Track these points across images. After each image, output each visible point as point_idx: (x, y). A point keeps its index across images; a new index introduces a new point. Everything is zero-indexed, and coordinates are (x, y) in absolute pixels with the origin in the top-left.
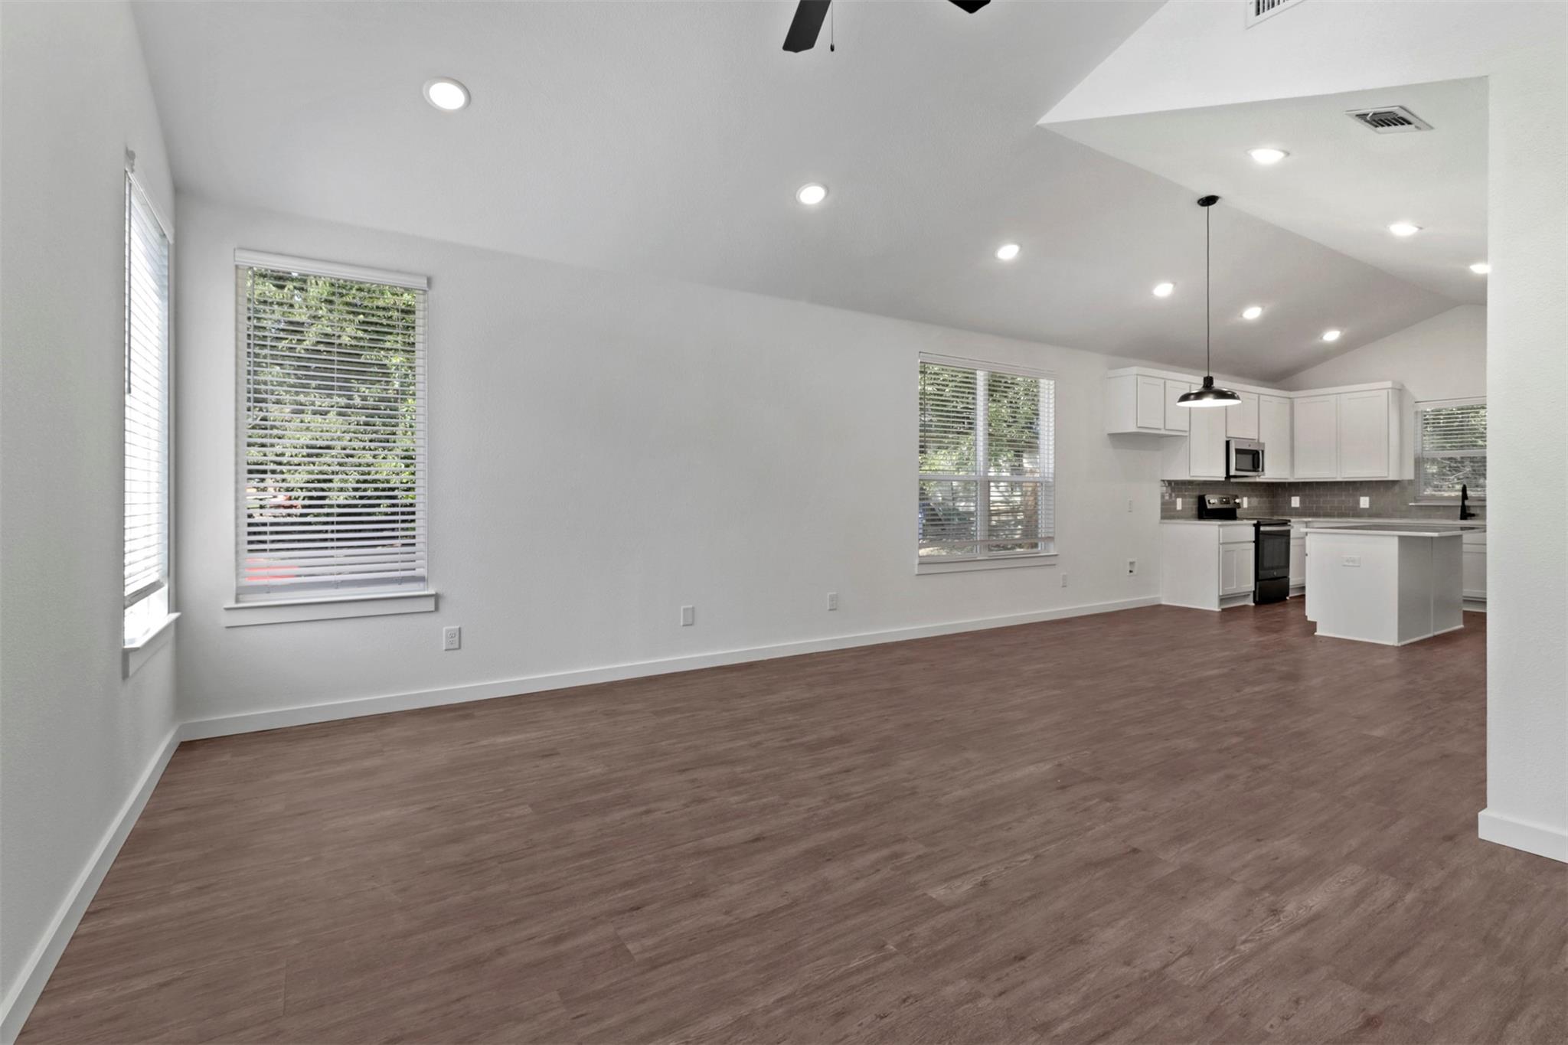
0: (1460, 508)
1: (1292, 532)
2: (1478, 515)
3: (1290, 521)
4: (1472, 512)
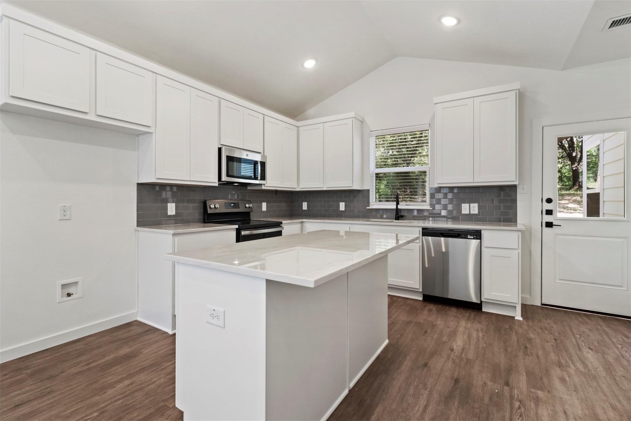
0: (395, 211)
1: (283, 231)
2: (405, 216)
3: (281, 223)
4: (402, 214)
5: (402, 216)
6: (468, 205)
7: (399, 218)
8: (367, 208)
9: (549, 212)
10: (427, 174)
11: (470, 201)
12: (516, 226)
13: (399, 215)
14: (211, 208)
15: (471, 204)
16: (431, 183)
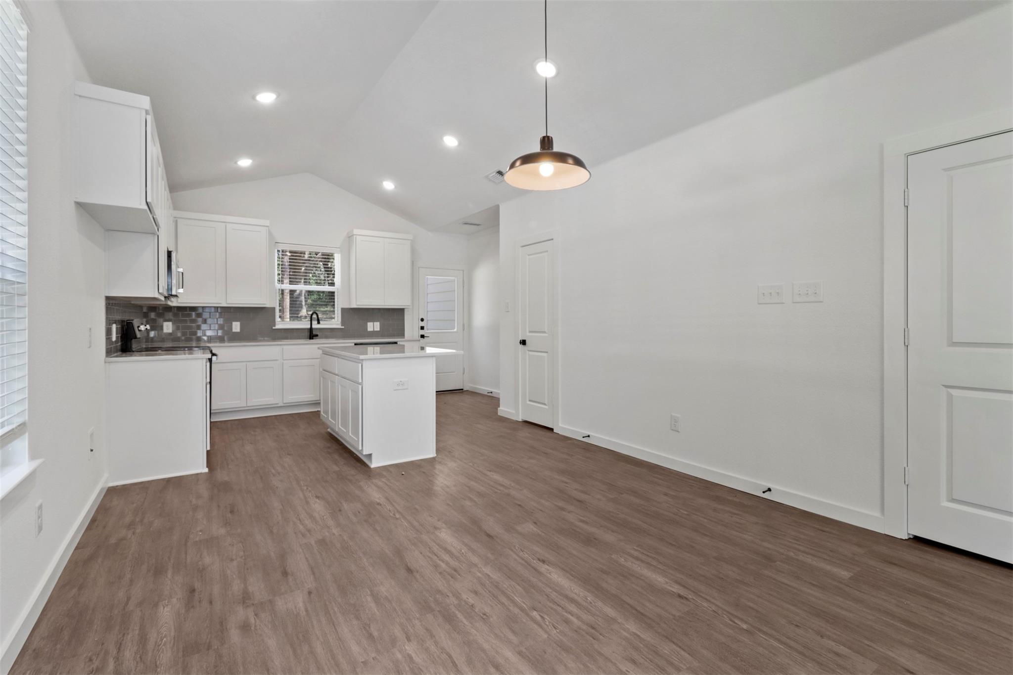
5: (317, 336)
6: (372, 323)
7: (314, 338)
8: (274, 328)
9: (422, 328)
10: (336, 294)
11: (373, 321)
12: (404, 338)
13: (312, 334)
14: (140, 331)
15: (375, 323)
16: (340, 303)
